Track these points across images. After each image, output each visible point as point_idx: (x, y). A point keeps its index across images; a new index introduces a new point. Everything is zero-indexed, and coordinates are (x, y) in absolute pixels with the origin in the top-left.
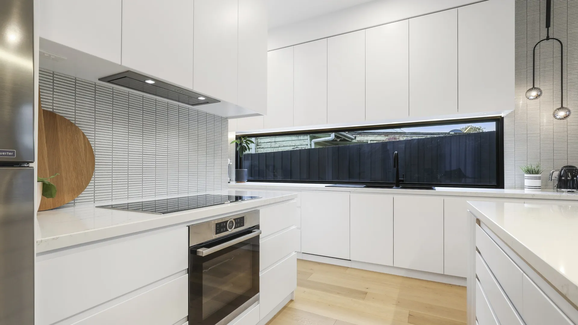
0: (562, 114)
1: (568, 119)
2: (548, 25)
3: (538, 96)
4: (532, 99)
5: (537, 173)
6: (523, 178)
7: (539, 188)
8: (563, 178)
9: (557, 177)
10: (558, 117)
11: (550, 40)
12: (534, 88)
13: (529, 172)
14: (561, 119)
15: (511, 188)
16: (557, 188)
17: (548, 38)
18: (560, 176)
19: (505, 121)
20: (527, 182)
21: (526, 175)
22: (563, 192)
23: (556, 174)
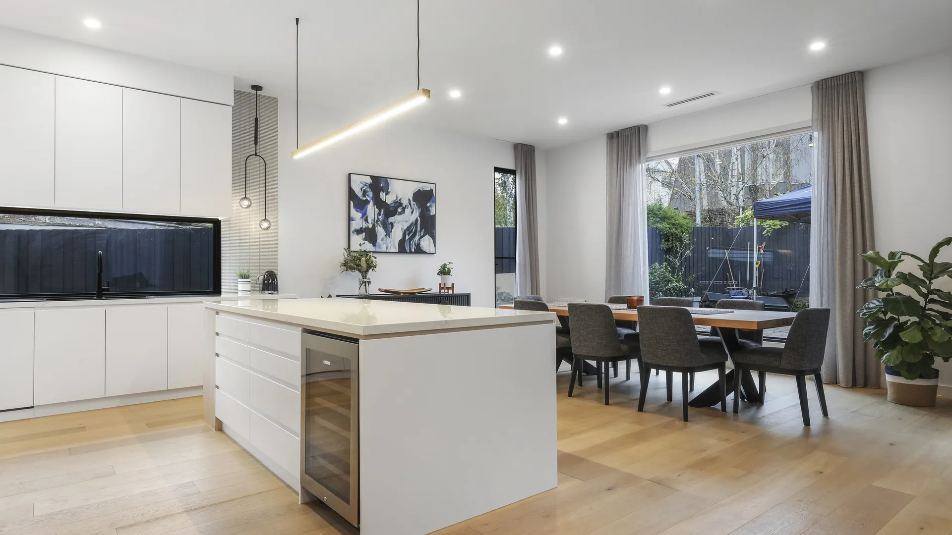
0: (265, 225)
1: (270, 229)
2: (256, 143)
3: (249, 206)
4: (245, 208)
5: (248, 278)
6: (237, 283)
7: (249, 291)
8: (266, 282)
9: (262, 281)
10: (263, 227)
11: (257, 157)
12: (245, 198)
13: (243, 276)
14: (264, 229)
15: (227, 293)
16: (262, 291)
17: (256, 155)
18: (264, 280)
19: (222, 224)
20: (241, 287)
21: (239, 280)
22: (266, 294)
23: (261, 278)
